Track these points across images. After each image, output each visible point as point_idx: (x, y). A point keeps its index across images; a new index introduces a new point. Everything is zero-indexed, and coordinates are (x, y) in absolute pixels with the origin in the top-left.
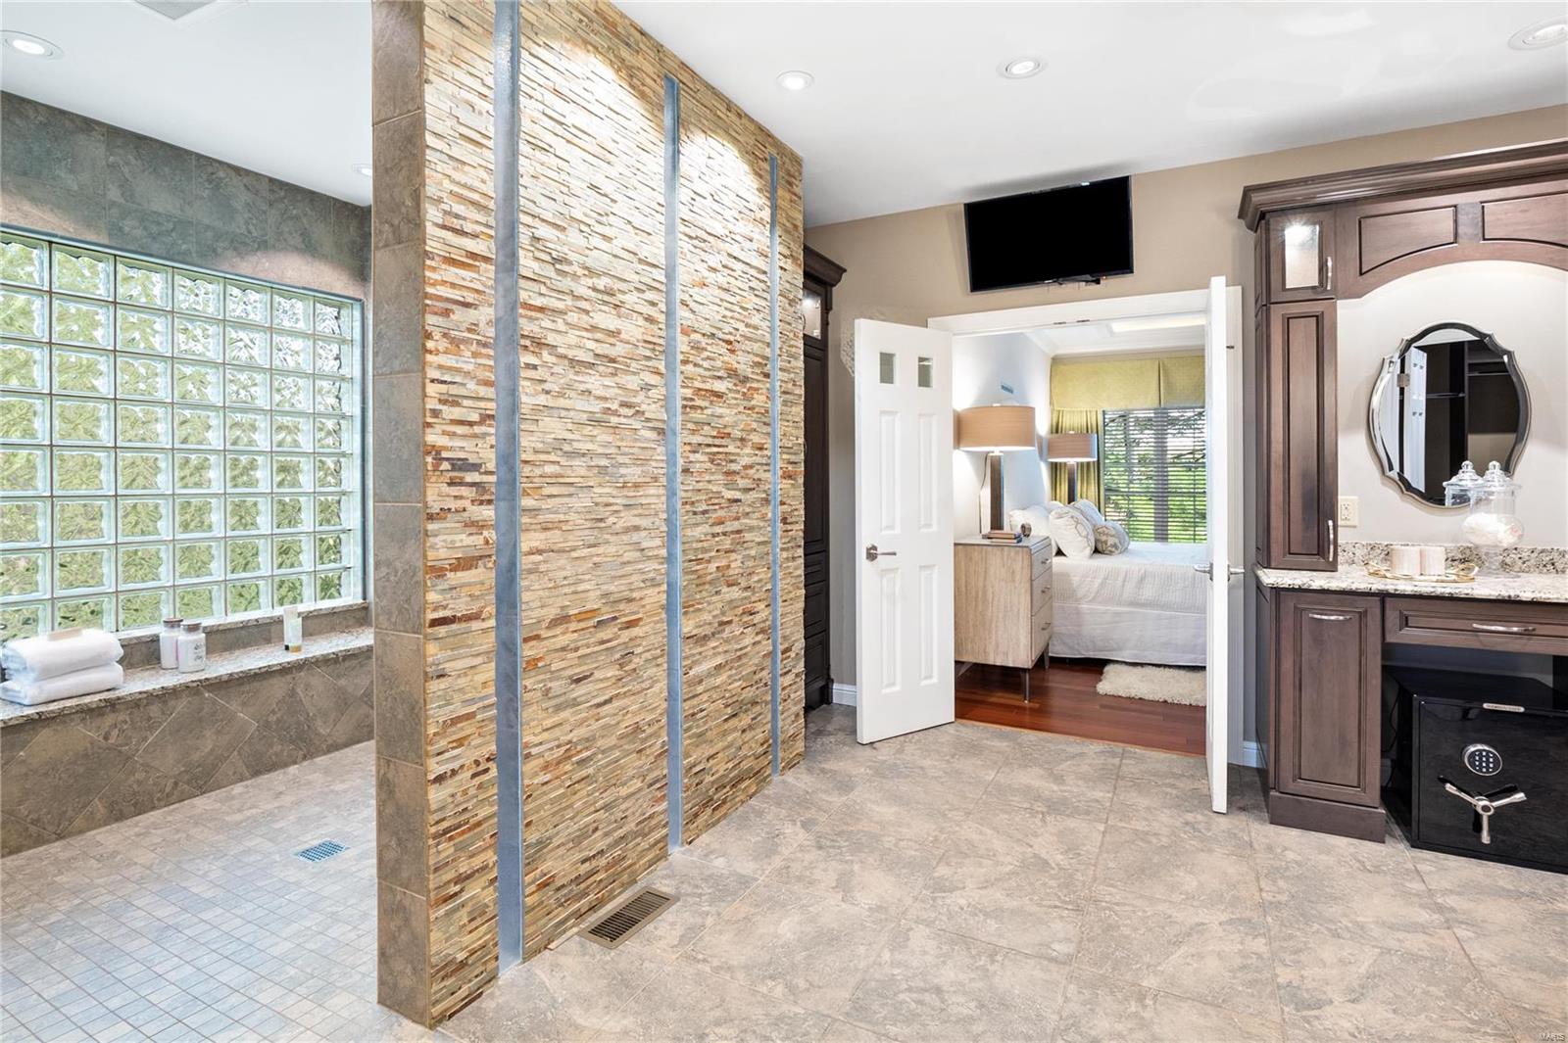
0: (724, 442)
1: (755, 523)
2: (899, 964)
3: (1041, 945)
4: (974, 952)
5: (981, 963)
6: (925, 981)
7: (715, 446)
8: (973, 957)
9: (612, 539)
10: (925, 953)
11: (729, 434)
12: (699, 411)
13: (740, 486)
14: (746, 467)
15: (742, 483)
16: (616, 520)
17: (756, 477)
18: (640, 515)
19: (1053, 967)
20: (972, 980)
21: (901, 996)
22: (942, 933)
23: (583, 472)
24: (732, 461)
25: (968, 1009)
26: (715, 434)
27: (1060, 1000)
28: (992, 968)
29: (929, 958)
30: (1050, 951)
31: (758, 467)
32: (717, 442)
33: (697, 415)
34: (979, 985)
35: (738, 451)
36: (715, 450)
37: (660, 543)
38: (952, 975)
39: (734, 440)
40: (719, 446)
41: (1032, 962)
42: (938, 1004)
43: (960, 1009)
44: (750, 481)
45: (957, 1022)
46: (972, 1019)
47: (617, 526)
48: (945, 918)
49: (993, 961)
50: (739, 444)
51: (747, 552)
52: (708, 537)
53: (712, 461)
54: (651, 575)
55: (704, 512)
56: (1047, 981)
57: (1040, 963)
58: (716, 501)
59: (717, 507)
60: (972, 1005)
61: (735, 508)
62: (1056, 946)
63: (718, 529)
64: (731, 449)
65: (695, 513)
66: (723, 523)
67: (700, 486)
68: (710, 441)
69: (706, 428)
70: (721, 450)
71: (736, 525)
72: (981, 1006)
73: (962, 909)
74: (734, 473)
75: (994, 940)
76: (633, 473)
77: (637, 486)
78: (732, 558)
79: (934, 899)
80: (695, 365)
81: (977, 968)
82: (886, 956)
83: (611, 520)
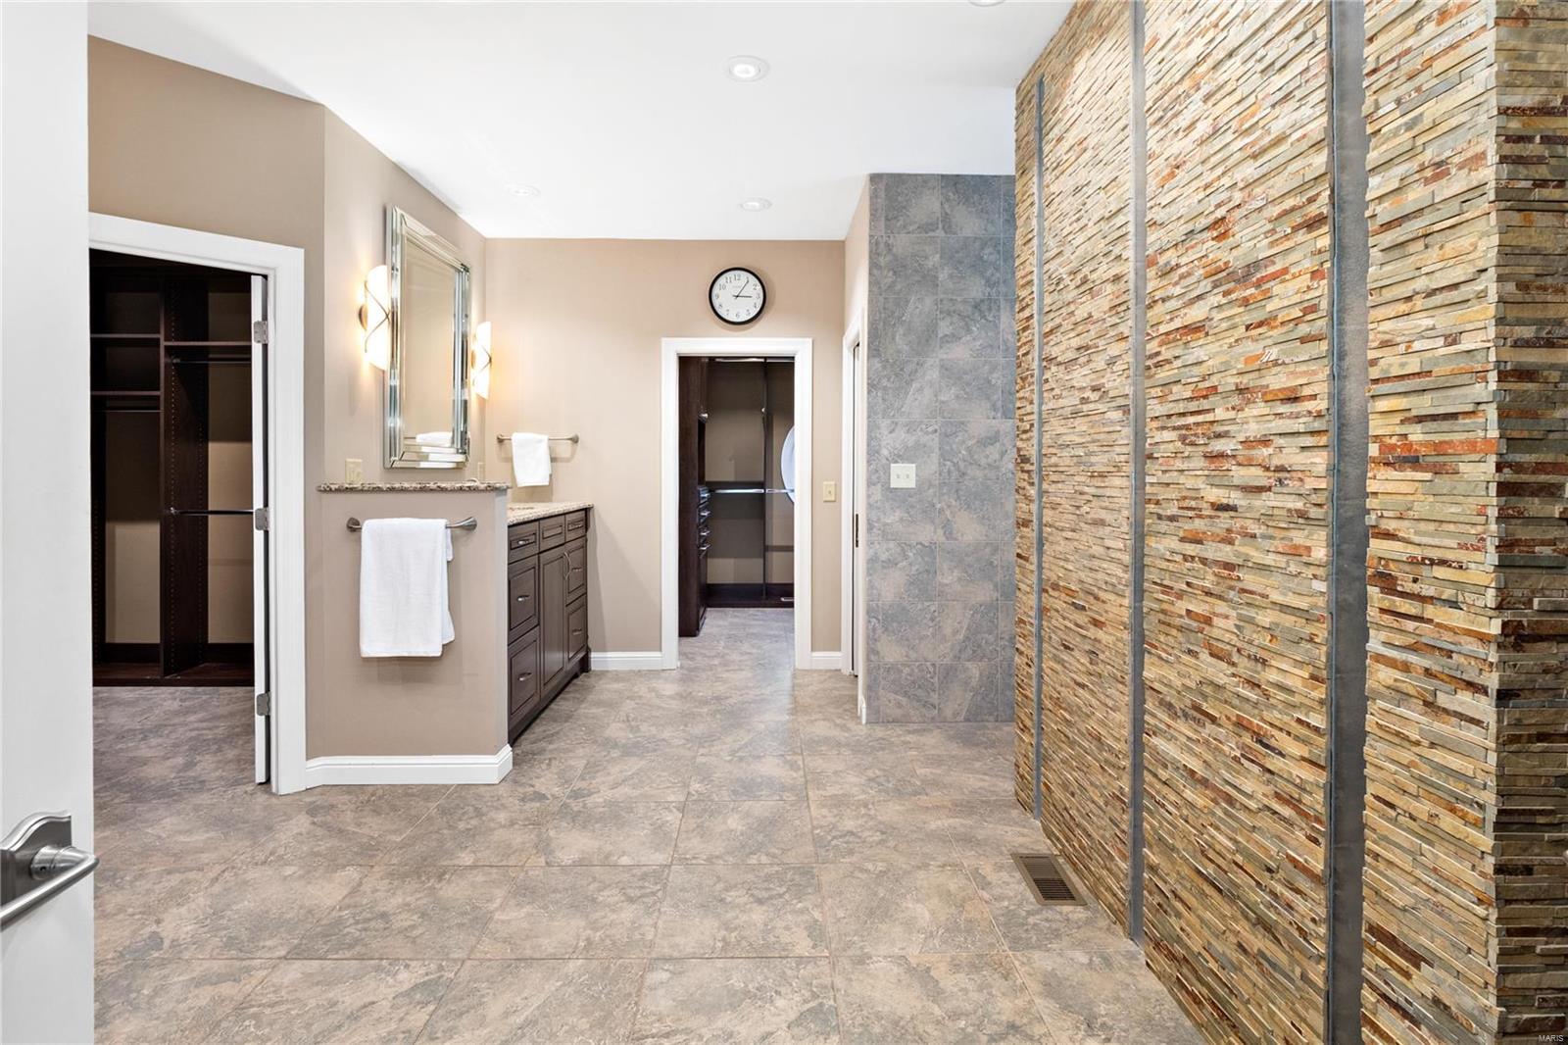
0: (1205, 404)
1: (1270, 559)
2: (802, 911)
3: (680, 973)
4: (744, 943)
5: (733, 935)
6: (773, 905)
7: (1193, 413)
8: (743, 938)
9: (1085, 527)
10: (787, 928)
11: (1215, 388)
12: (1167, 367)
13: (1236, 482)
14: (1247, 443)
15: (1241, 475)
16: (1088, 510)
17: (1276, 462)
18: (1106, 508)
19: (667, 951)
20: (737, 917)
21: (784, 889)
22: (783, 954)
23: (1068, 461)
24: (1219, 436)
25: (730, 896)
26: (1188, 394)
27: (660, 924)
28: (723, 932)
29: (780, 924)
30: (671, 968)
31: (1281, 441)
32: (1193, 406)
33: (1163, 374)
34: (729, 915)
35: (1231, 414)
36: (1191, 420)
37: (1121, 546)
38: (754, 917)
39: (1227, 395)
40: (1199, 412)
41: (688, 950)
42: (755, 892)
43: (737, 894)
44: (1258, 471)
45: (736, 886)
46: (727, 890)
47: (1089, 516)
48: (789, 972)
49: (724, 939)
50: (1236, 400)
51: (1252, 612)
52: (1178, 558)
53: (1183, 439)
54: (1114, 581)
55: (1172, 519)
56: (672, 936)
57: (680, 951)
58: (1193, 504)
59: (1190, 514)
60: (729, 899)
61: (1224, 520)
62: (665, 976)
63: (1191, 549)
64: (1220, 414)
65: (1160, 517)
66: (1200, 542)
67: (1166, 478)
68: (1181, 407)
69: (1175, 388)
70: (1200, 418)
71: (1225, 553)
72: (722, 900)
73: (776, 992)
74: (1222, 455)
75: (729, 963)
76: (1100, 462)
77: (1102, 475)
78: (1218, 610)
79: (815, 996)
80: (1164, 300)
81: (736, 929)
82: (817, 915)
83: (1086, 509)
